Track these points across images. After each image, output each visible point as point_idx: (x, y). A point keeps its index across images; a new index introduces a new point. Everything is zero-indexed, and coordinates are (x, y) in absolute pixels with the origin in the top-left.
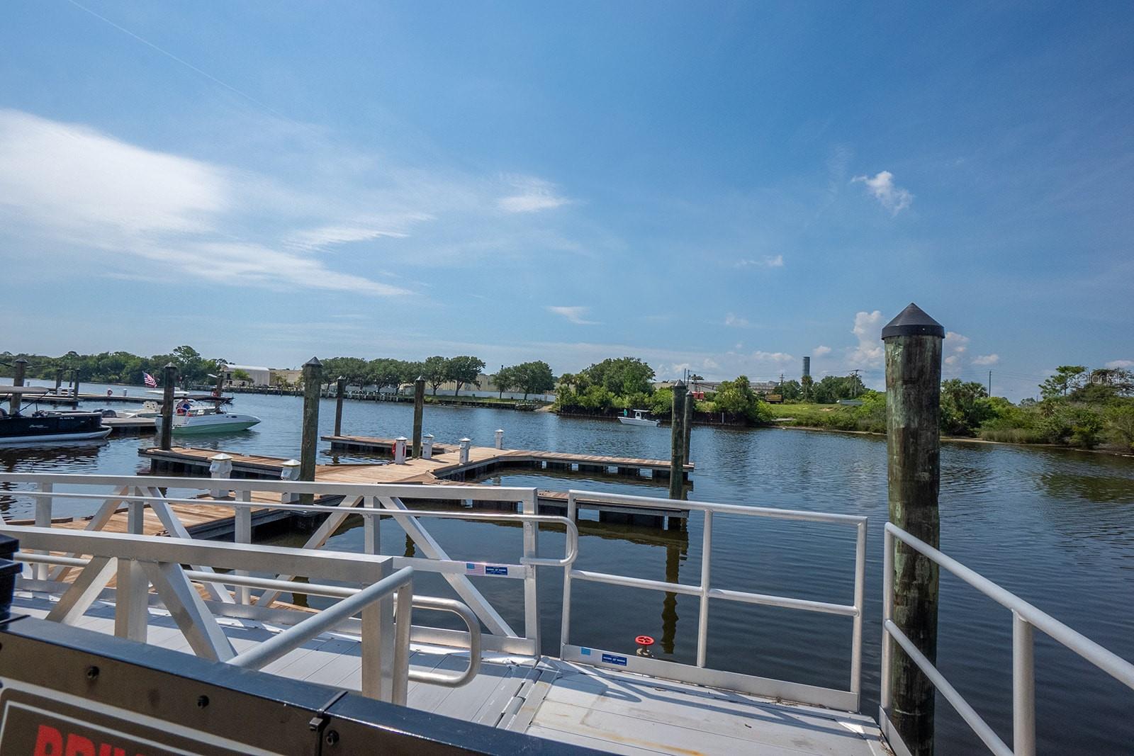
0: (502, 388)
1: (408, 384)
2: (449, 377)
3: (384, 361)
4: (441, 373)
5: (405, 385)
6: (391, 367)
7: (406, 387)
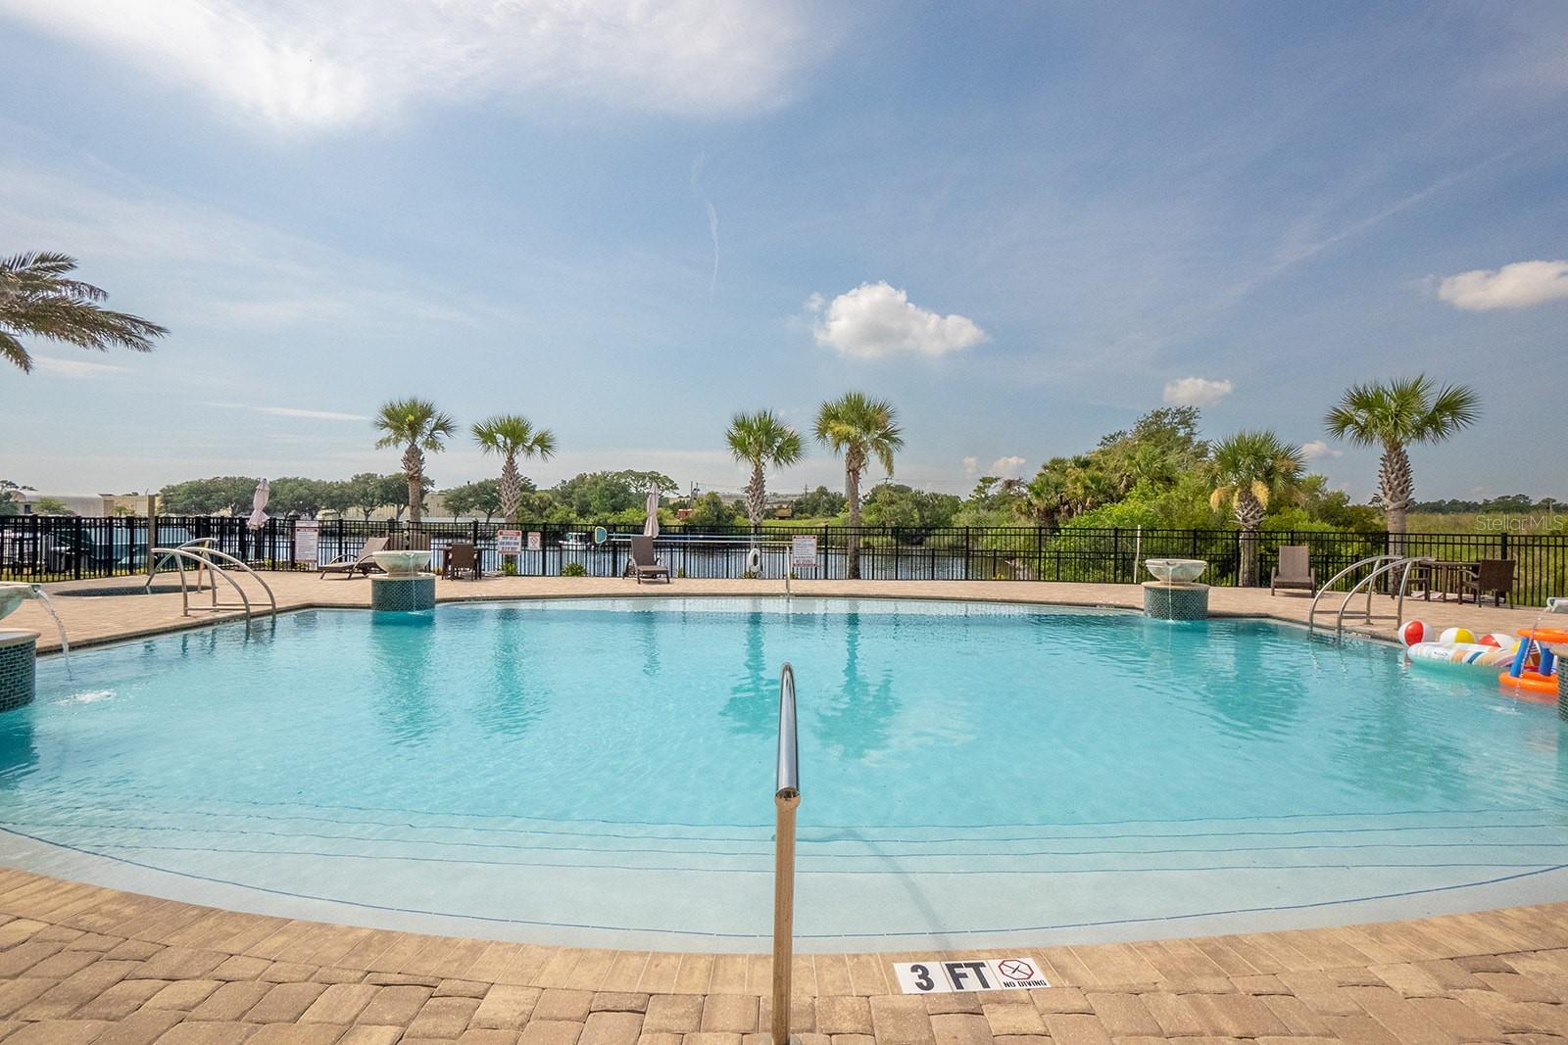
0: (456, 511)
1: (327, 511)
2: (385, 500)
3: (291, 481)
4: (373, 495)
5: (324, 512)
6: (301, 489)
7: (326, 515)
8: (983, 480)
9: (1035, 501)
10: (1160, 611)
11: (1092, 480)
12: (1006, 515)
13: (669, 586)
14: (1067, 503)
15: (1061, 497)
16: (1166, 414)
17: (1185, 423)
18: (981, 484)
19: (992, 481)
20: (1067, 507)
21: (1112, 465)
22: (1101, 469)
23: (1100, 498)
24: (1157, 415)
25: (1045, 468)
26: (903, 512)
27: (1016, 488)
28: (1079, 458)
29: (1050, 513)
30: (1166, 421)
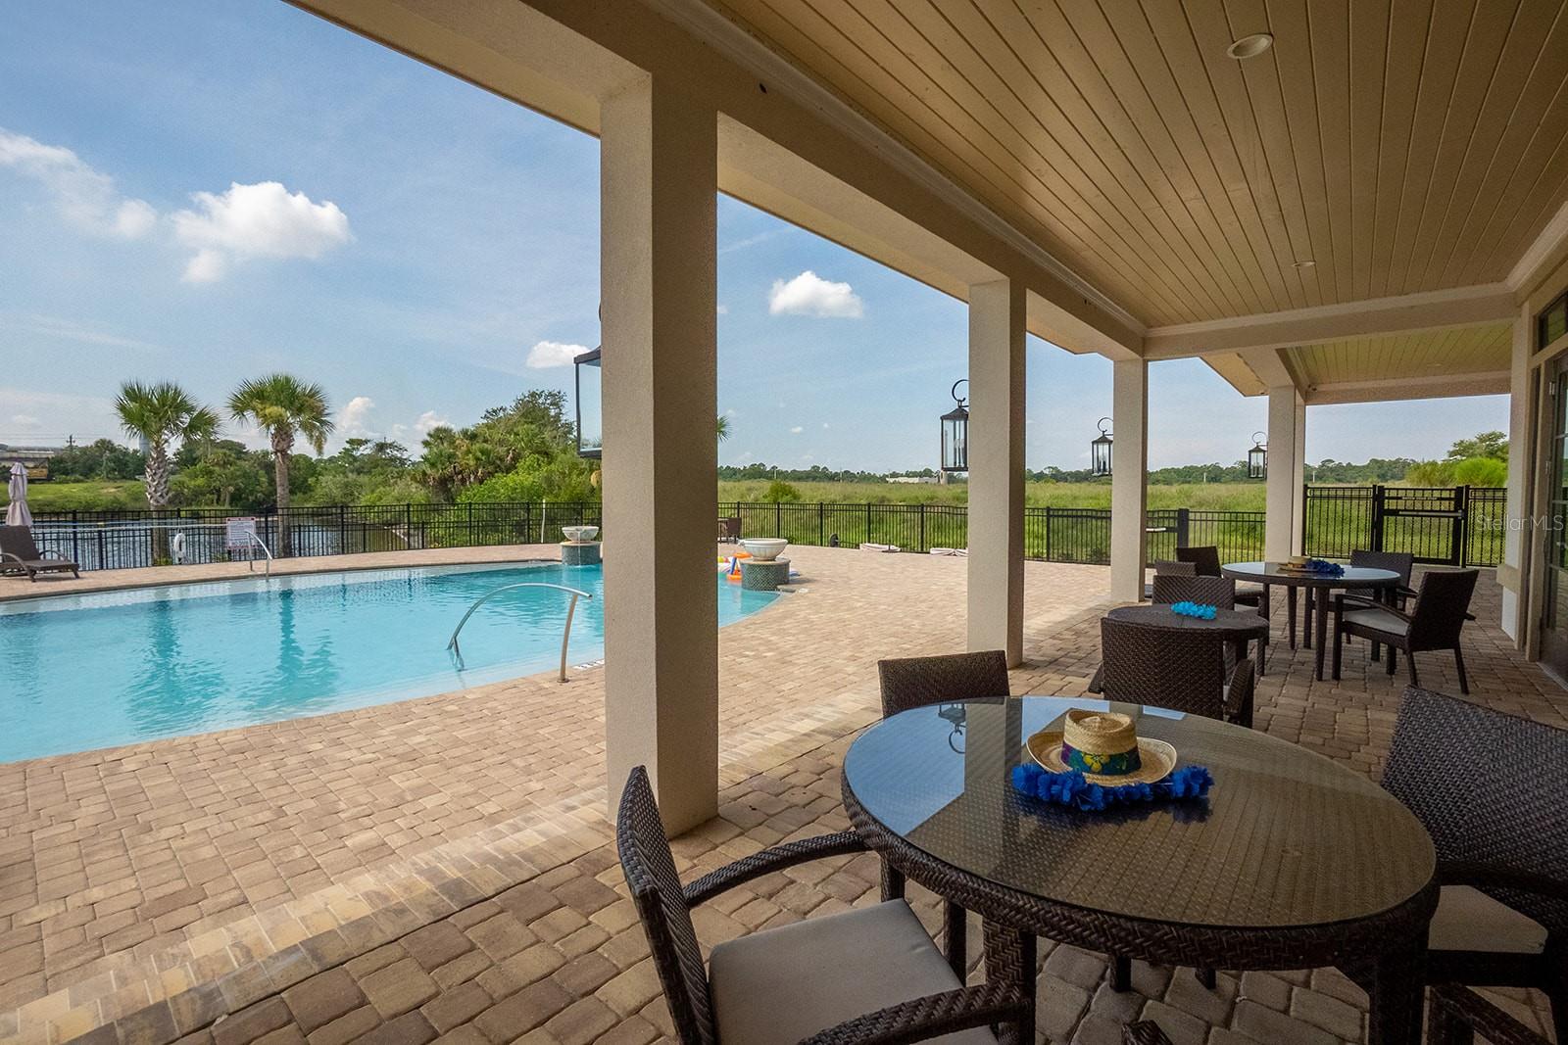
8: (352, 442)
9: (429, 471)
10: (572, 560)
11: (482, 452)
12: (380, 479)
13: (77, 581)
14: (460, 472)
15: (455, 467)
16: (540, 396)
17: (555, 404)
18: (348, 446)
19: (361, 443)
20: (460, 476)
21: (496, 439)
22: (486, 441)
23: (491, 468)
24: (533, 395)
25: (430, 435)
26: (245, 475)
27: (388, 451)
28: (467, 430)
29: (444, 483)
30: (540, 401)
